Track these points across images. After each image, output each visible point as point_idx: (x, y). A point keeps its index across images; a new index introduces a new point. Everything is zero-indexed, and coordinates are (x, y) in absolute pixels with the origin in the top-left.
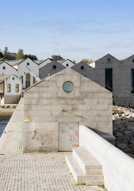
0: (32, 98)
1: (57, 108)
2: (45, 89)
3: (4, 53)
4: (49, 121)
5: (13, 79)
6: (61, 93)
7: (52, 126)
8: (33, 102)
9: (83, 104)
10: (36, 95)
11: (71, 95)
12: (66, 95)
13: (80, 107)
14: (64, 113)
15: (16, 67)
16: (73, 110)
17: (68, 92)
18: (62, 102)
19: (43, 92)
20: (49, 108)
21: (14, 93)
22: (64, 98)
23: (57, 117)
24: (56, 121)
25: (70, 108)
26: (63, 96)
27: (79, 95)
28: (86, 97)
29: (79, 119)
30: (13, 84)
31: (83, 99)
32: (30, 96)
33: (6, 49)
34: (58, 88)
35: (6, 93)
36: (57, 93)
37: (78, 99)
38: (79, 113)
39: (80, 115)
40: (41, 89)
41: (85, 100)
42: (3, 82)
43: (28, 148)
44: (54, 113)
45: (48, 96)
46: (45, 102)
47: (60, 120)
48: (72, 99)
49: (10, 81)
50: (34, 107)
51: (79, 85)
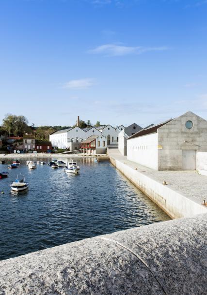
0: (164, 133)
1: (181, 140)
2: (173, 126)
3: (87, 124)
4: (175, 149)
5: (101, 137)
6: (184, 129)
7: (178, 152)
8: (165, 135)
9: (199, 137)
10: (166, 131)
11: (191, 131)
12: (187, 131)
13: (198, 139)
14: (187, 143)
15: (101, 131)
16: (192, 141)
17: (189, 129)
18: (185, 135)
19: (171, 129)
20: (175, 139)
21: (102, 147)
22: (186, 133)
23: (182, 146)
24: (181, 149)
25: (190, 140)
26: (185, 131)
27: (197, 131)
28: (202, 132)
29: (196, 148)
30: (101, 141)
31: (199, 134)
32: (162, 131)
33: (89, 121)
34: (182, 125)
35: (97, 147)
36: (181, 129)
37: (196, 133)
38: (197, 143)
39: (197, 144)
40: (170, 126)
41: (201, 134)
42: (95, 140)
43: (162, 167)
44: (179, 143)
45: (175, 131)
46: (173, 135)
47: (183, 148)
48: (192, 133)
49: (100, 139)
50: (165, 139)
51: (197, 123)
